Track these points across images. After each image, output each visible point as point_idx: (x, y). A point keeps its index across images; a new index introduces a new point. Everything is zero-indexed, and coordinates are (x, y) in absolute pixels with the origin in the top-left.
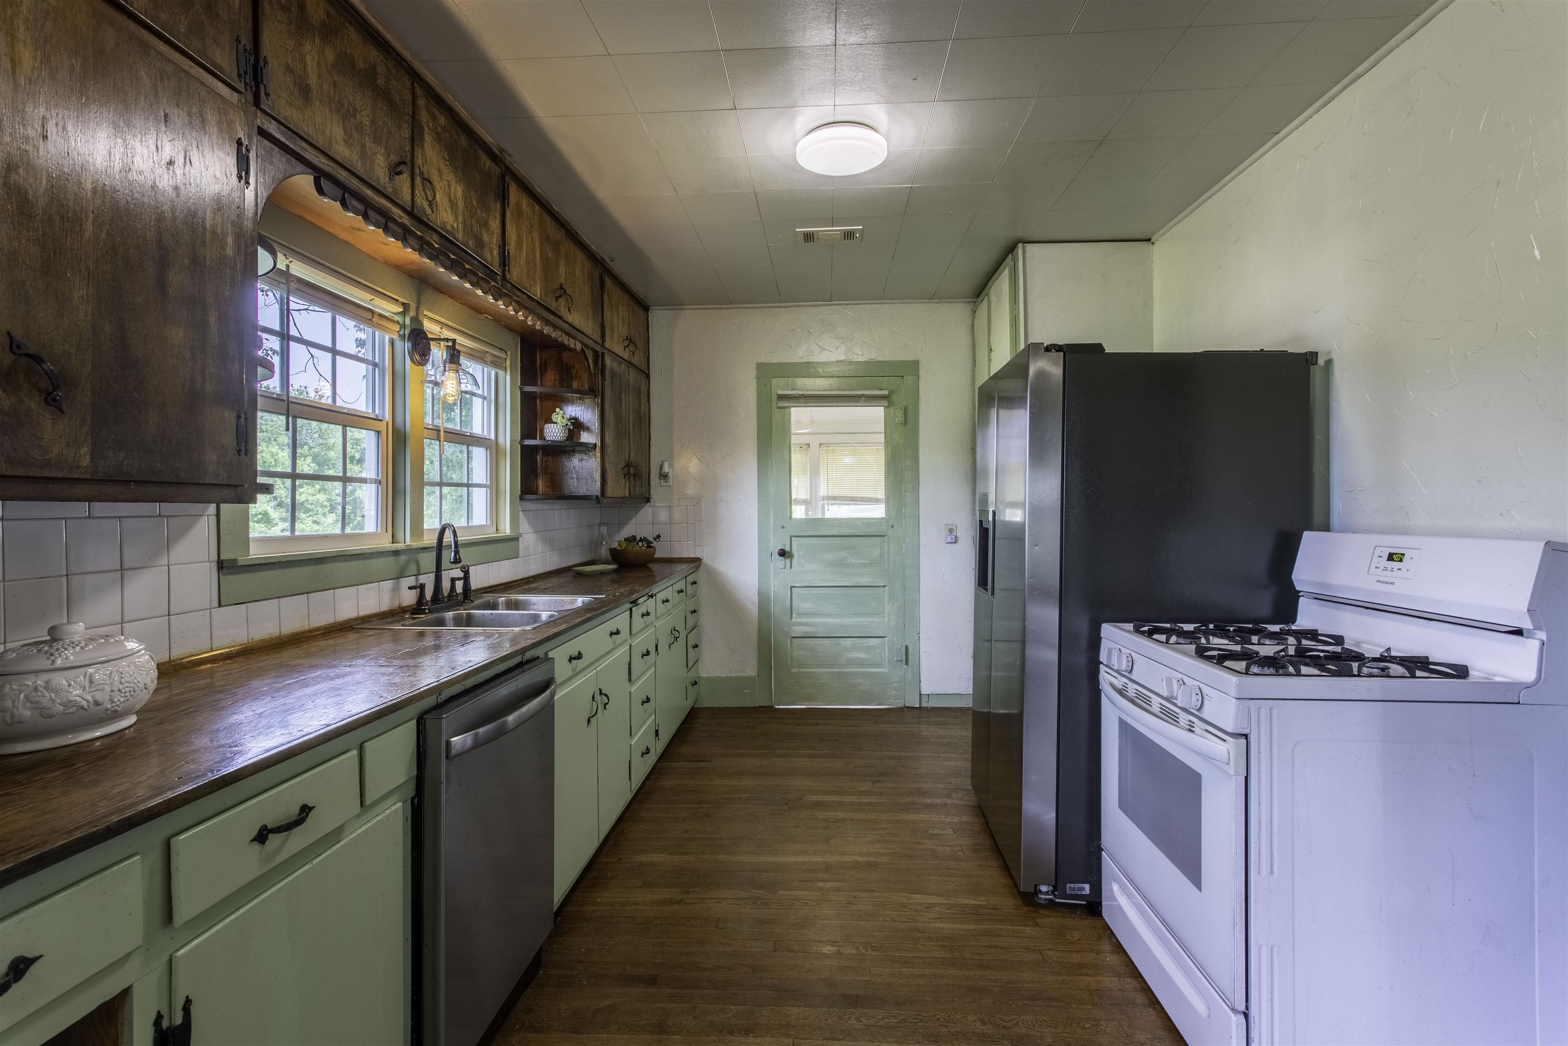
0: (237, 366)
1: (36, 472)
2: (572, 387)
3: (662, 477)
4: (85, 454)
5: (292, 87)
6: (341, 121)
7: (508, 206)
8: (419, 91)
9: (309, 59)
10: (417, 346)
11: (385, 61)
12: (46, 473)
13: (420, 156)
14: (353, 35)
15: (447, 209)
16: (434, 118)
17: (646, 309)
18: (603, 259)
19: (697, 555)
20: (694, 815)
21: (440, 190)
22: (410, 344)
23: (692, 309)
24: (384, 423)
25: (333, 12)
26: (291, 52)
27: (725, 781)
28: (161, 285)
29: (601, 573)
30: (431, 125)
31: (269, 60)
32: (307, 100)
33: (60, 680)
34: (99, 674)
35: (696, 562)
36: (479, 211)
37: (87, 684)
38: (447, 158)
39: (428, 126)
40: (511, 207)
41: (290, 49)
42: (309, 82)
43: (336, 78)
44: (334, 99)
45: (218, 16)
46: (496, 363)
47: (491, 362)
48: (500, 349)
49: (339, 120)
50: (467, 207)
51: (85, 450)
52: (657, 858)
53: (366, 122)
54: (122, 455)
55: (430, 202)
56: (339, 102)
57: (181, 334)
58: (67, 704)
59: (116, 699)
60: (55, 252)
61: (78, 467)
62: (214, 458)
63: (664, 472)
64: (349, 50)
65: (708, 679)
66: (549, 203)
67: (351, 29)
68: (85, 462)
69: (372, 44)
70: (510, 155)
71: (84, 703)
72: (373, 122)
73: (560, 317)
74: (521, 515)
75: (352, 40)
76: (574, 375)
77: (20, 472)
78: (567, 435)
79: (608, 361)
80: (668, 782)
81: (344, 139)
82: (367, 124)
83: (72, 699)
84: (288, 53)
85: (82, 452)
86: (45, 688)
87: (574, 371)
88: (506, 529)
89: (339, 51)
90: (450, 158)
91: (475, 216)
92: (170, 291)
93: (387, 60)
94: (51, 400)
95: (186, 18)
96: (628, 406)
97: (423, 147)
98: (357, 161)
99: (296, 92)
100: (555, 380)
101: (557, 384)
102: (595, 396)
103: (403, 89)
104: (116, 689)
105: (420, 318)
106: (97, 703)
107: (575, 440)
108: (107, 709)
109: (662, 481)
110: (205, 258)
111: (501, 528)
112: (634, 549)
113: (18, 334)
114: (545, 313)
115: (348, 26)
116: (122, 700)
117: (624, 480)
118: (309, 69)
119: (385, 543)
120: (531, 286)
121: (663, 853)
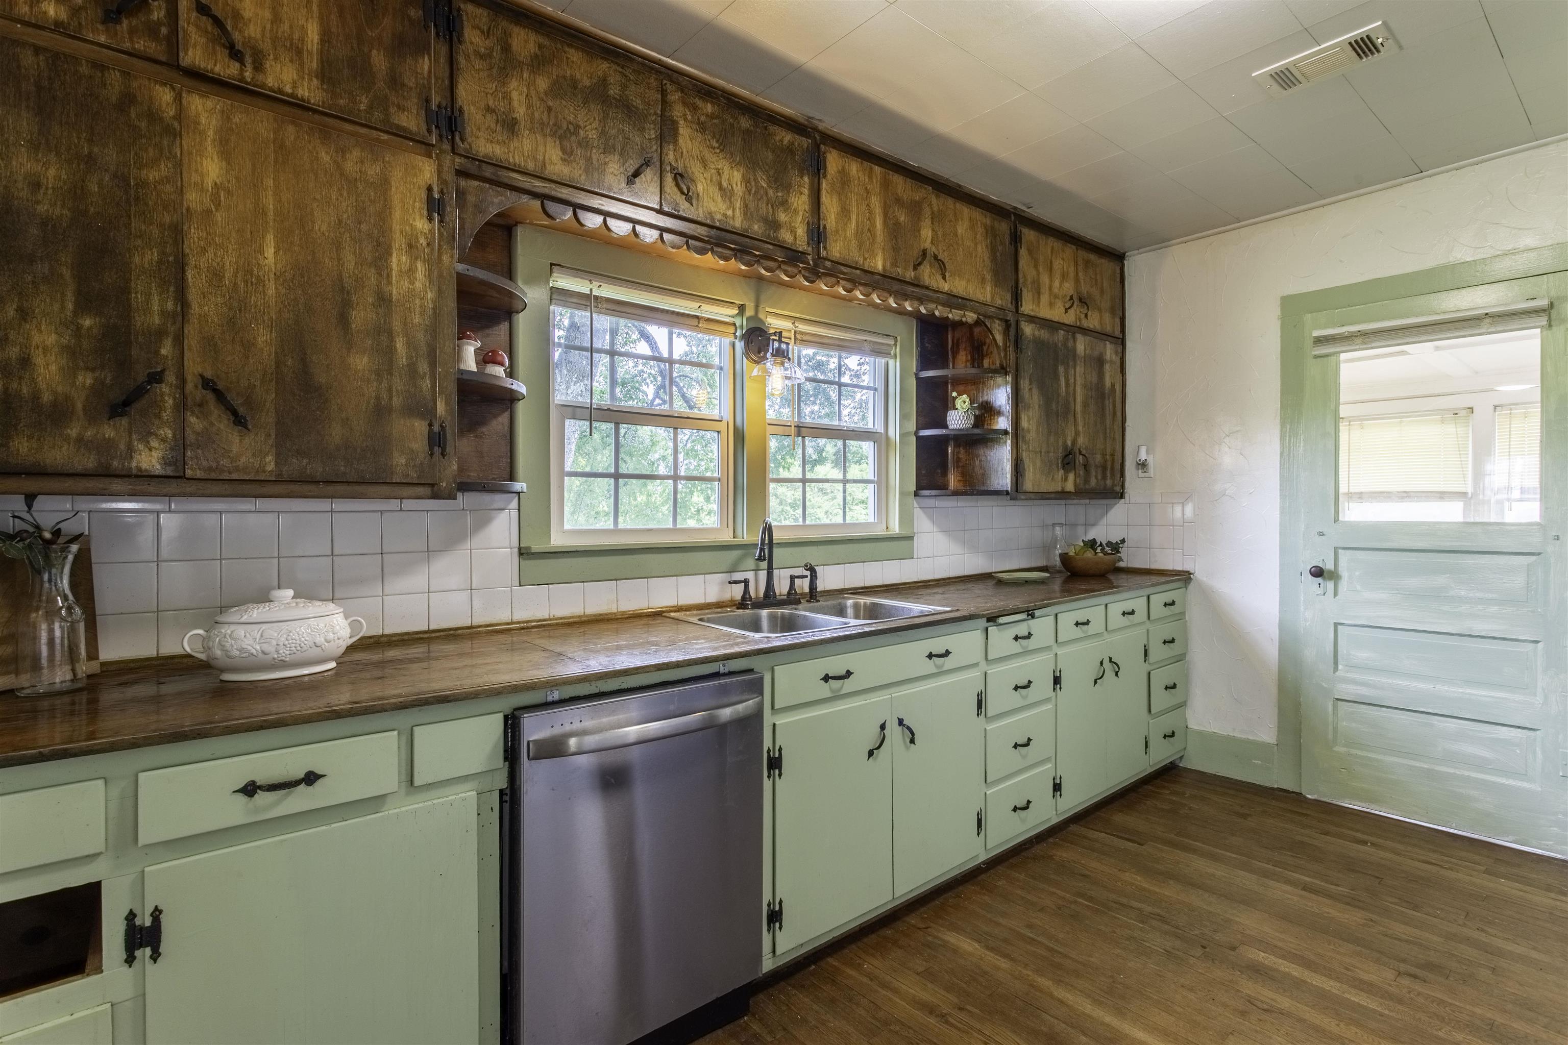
0: (428, 382)
1: (225, 476)
2: (983, 366)
3: (1140, 467)
4: (270, 462)
5: (493, 126)
6: (558, 142)
7: (825, 177)
8: (669, 87)
9: (515, 95)
10: (750, 345)
11: (621, 70)
12: (235, 476)
13: (671, 153)
14: (574, 55)
15: (716, 198)
16: (695, 108)
17: (1119, 257)
18: (1015, 208)
19: (1186, 567)
20: (1059, 908)
21: (704, 181)
22: (743, 343)
24: (724, 423)
25: (546, 42)
26: (492, 94)
27: (1139, 878)
28: (343, 320)
29: (1026, 581)
30: (689, 117)
31: (465, 108)
32: (513, 133)
33: (240, 631)
34: (271, 632)
35: (1184, 577)
36: (771, 192)
37: (258, 636)
38: (715, 144)
39: (686, 119)
40: (829, 177)
41: (491, 92)
42: (516, 115)
43: (550, 103)
44: (548, 123)
45: (403, 85)
46: (878, 351)
47: (871, 351)
48: (887, 335)
49: (555, 142)
50: (749, 192)
51: (269, 458)
52: (967, 945)
53: (593, 135)
54: (305, 461)
55: (686, 195)
56: (555, 125)
57: (365, 360)
58: (241, 650)
59: (281, 652)
60: (240, 311)
61: (264, 471)
62: (403, 461)
63: (1140, 460)
64: (568, 72)
65: (1200, 733)
66: (903, 162)
67: (572, 51)
68: (271, 467)
69: (602, 58)
70: (820, 120)
71: (254, 652)
72: (603, 133)
73: (927, 288)
74: (918, 513)
75: (573, 62)
76: (985, 352)
77: (213, 475)
78: (972, 422)
79: (1028, 329)
80: (1064, 854)
81: (561, 159)
82: (595, 137)
83: (246, 647)
84: (489, 96)
85: (267, 460)
86: (230, 636)
87: (985, 348)
88: (895, 528)
89: (554, 77)
90: (721, 144)
91: (765, 198)
92: (353, 326)
93: (622, 68)
94: (239, 421)
95: (367, 97)
96: (1072, 381)
97: (676, 143)
98: (580, 176)
99: (499, 128)
100: (967, 361)
101: (969, 364)
102: (1006, 374)
103: (647, 91)
104: (281, 644)
105: (761, 316)
106: (263, 652)
107: (985, 427)
108: (274, 659)
109: (1140, 471)
110: (391, 295)
111: (891, 525)
112: (1085, 555)
113: (208, 374)
114: (896, 286)
115: (567, 49)
116: (288, 652)
117: (1061, 472)
118: (515, 103)
119: (726, 537)
120: (865, 259)
121: (979, 942)
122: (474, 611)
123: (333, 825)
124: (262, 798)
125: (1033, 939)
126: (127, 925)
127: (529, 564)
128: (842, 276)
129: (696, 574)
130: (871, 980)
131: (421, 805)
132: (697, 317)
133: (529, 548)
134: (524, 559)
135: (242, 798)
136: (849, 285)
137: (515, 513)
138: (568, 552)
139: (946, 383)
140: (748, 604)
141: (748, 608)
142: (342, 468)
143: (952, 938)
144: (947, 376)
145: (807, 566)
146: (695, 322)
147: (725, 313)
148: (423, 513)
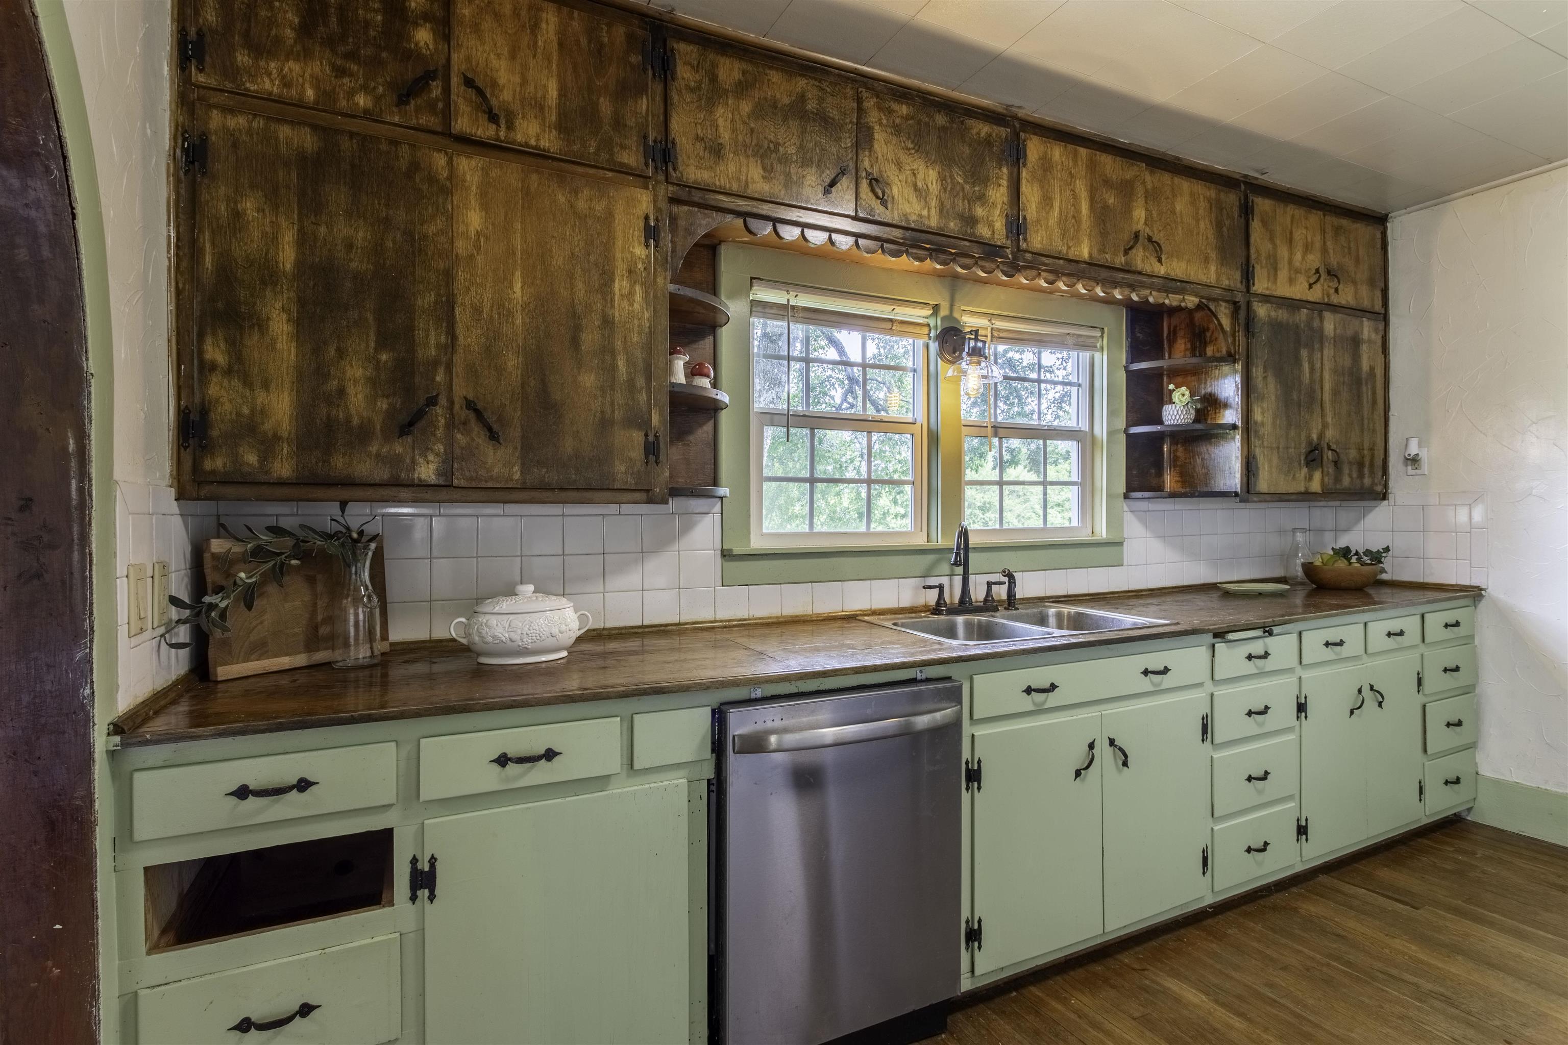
0: (644, 395)
1: (483, 484)
2: (1205, 354)
3: (1409, 462)
4: (517, 471)
5: (701, 153)
6: (759, 161)
7: (1025, 165)
8: (865, 94)
9: (721, 122)
10: (945, 345)
11: (818, 84)
12: (490, 485)
13: (867, 159)
14: (775, 76)
15: (911, 199)
16: (890, 111)
17: (1380, 220)
18: (1246, 176)
19: (1474, 582)
20: (1308, 970)
21: (899, 183)
22: (937, 344)
23: (1468, 195)
24: (918, 425)
25: (750, 68)
26: (700, 124)
28: (575, 342)
29: (1260, 594)
30: (884, 122)
31: (677, 140)
32: (719, 157)
33: (493, 620)
34: (517, 621)
35: (1473, 593)
36: (967, 187)
37: (507, 626)
38: (910, 145)
39: (881, 124)
40: (1029, 165)
41: (700, 121)
42: (722, 141)
43: (752, 125)
44: (751, 144)
45: (625, 125)
46: (1083, 345)
47: (1074, 345)
48: (1092, 327)
49: (757, 162)
50: (945, 190)
51: (516, 468)
53: (792, 150)
54: (544, 470)
55: (881, 199)
56: (756, 145)
57: (593, 377)
58: (494, 637)
59: (525, 640)
60: (495, 340)
61: (512, 480)
62: (623, 469)
63: (1409, 455)
64: (769, 94)
65: (1497, 783)
66: (1113, 140)
67: (772, 73)
68: (517, 476)
69: (800, 75)
70: (1020, 107)
71: (504, 639)
72: (801, 147)
73: (1140, 273)
74: (1129, 518)
75: (773, 83)
76: (1208, 339)
77: (474, 484)
78: (1193, 417)
79: (1262, 311)
81: (763, 177)
82: (793, 152)
83: (497, 634)
84: (698, 125)
85: (514, 470)
86: (485, 624)
87: (1208, 334)
88: (1102, 532)
89: (757, 100)
90: (916, 145)
91: (961, 194)
92: (583, 348)
93: (820, 82)
94: (493, 436)
95: (595, 141)
96: (1318, 365)
97: (871, 148)
98: (780, 191)
99: (707, 155)
100: (1186, 350)
101: (1188, 353)
102: (1235, 361)
103: (843, 101)
104: (525, 633)
105: (956, 315)
106: (511, 640)
107: (1209, 422)
108: (519, 646)
109: (1409, 468)
110: (614, 317)
111: (1097, 529)
112: (1336, 565)
113: (471, 396)
114: (1104, 274)
115: (768, 71)
116: (530, 641)
117: (1305, 470)
118: (721, 130)
119: (920, 540)
120: (1069, 248)
121: (1207, 994)
122: (681, 609)
123: (567, 799)
124: (512, 768)
125: (1275, 1001)
126: (412, 867)
127: (731, 565)
128: (1044, 268)
129: (889, 579)
130: (1080, 1017)
131: (639, 787)
132: (891, 320)
133: (731, 550)
134: (726, 561)
135: (496, 768)
136: (1051, 277)
137: (718, 517)
138: (766, 555)
139: (1161, 376)
140: (943, 610)
141: (943, 614)
142: (573, 476)
143: (1173, 985)
144: (1162, 367)
145: (1005, 572)
146: (889, 325)
147: (918, 314)
148: (637, 516)
